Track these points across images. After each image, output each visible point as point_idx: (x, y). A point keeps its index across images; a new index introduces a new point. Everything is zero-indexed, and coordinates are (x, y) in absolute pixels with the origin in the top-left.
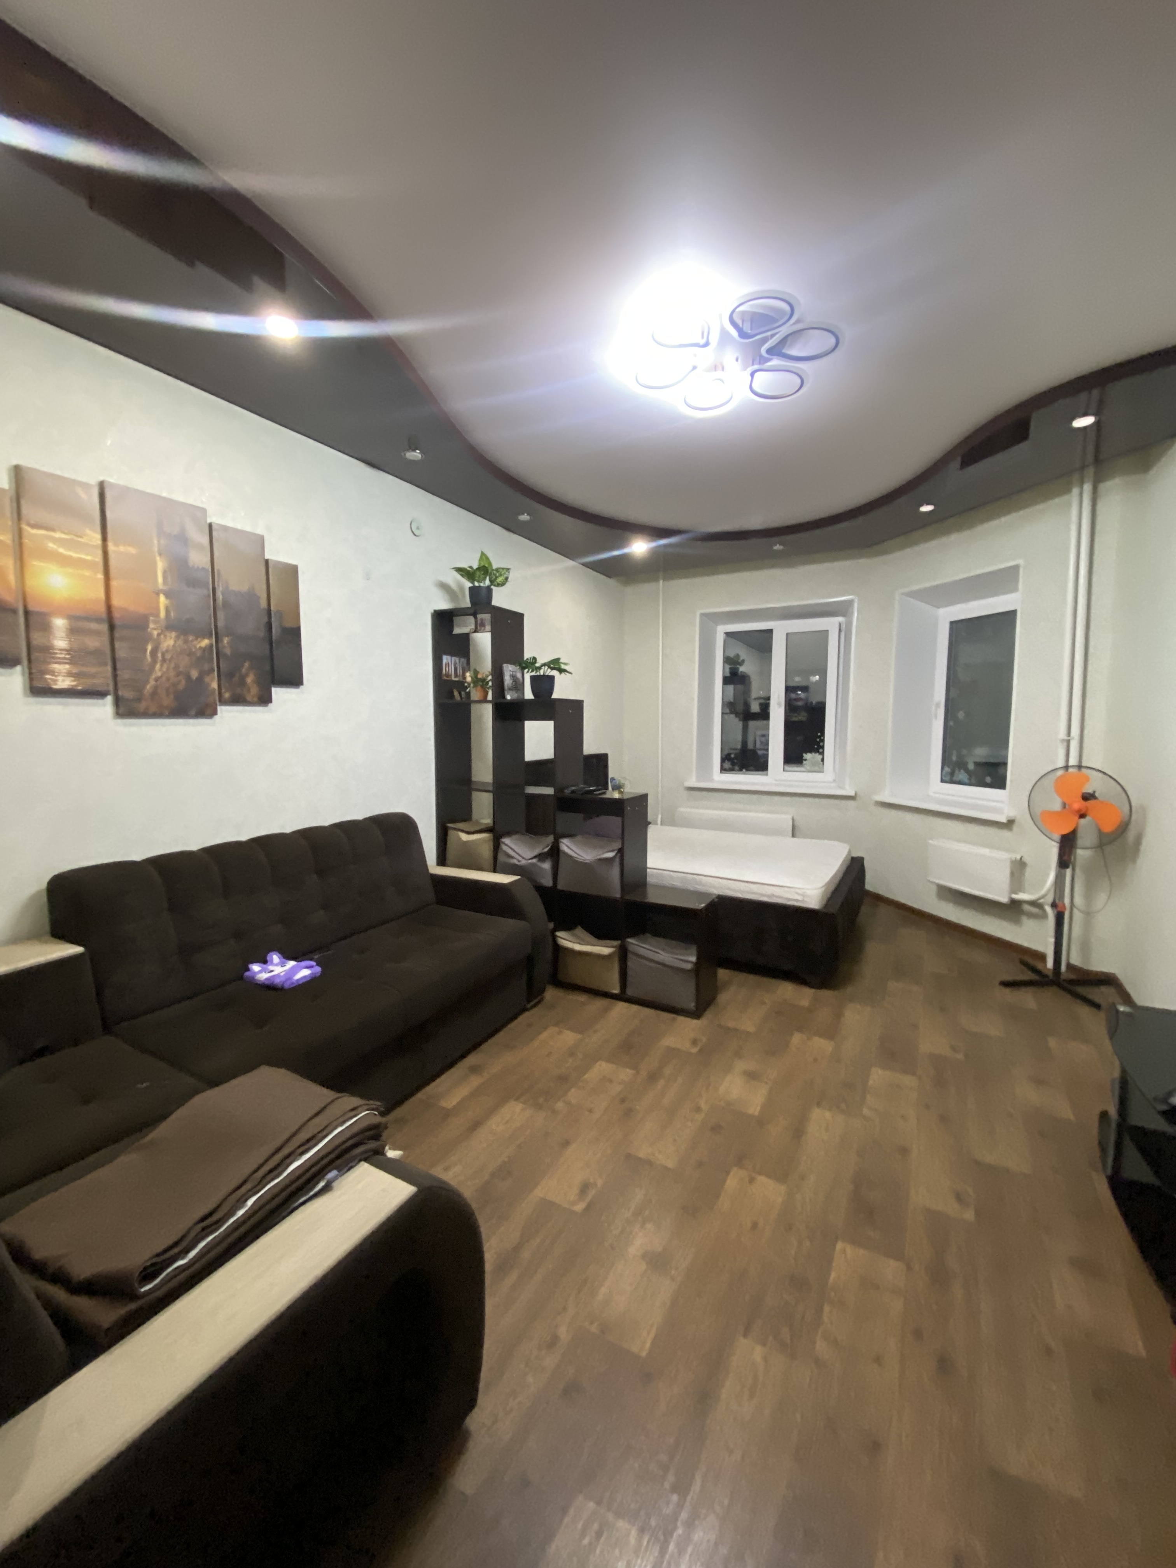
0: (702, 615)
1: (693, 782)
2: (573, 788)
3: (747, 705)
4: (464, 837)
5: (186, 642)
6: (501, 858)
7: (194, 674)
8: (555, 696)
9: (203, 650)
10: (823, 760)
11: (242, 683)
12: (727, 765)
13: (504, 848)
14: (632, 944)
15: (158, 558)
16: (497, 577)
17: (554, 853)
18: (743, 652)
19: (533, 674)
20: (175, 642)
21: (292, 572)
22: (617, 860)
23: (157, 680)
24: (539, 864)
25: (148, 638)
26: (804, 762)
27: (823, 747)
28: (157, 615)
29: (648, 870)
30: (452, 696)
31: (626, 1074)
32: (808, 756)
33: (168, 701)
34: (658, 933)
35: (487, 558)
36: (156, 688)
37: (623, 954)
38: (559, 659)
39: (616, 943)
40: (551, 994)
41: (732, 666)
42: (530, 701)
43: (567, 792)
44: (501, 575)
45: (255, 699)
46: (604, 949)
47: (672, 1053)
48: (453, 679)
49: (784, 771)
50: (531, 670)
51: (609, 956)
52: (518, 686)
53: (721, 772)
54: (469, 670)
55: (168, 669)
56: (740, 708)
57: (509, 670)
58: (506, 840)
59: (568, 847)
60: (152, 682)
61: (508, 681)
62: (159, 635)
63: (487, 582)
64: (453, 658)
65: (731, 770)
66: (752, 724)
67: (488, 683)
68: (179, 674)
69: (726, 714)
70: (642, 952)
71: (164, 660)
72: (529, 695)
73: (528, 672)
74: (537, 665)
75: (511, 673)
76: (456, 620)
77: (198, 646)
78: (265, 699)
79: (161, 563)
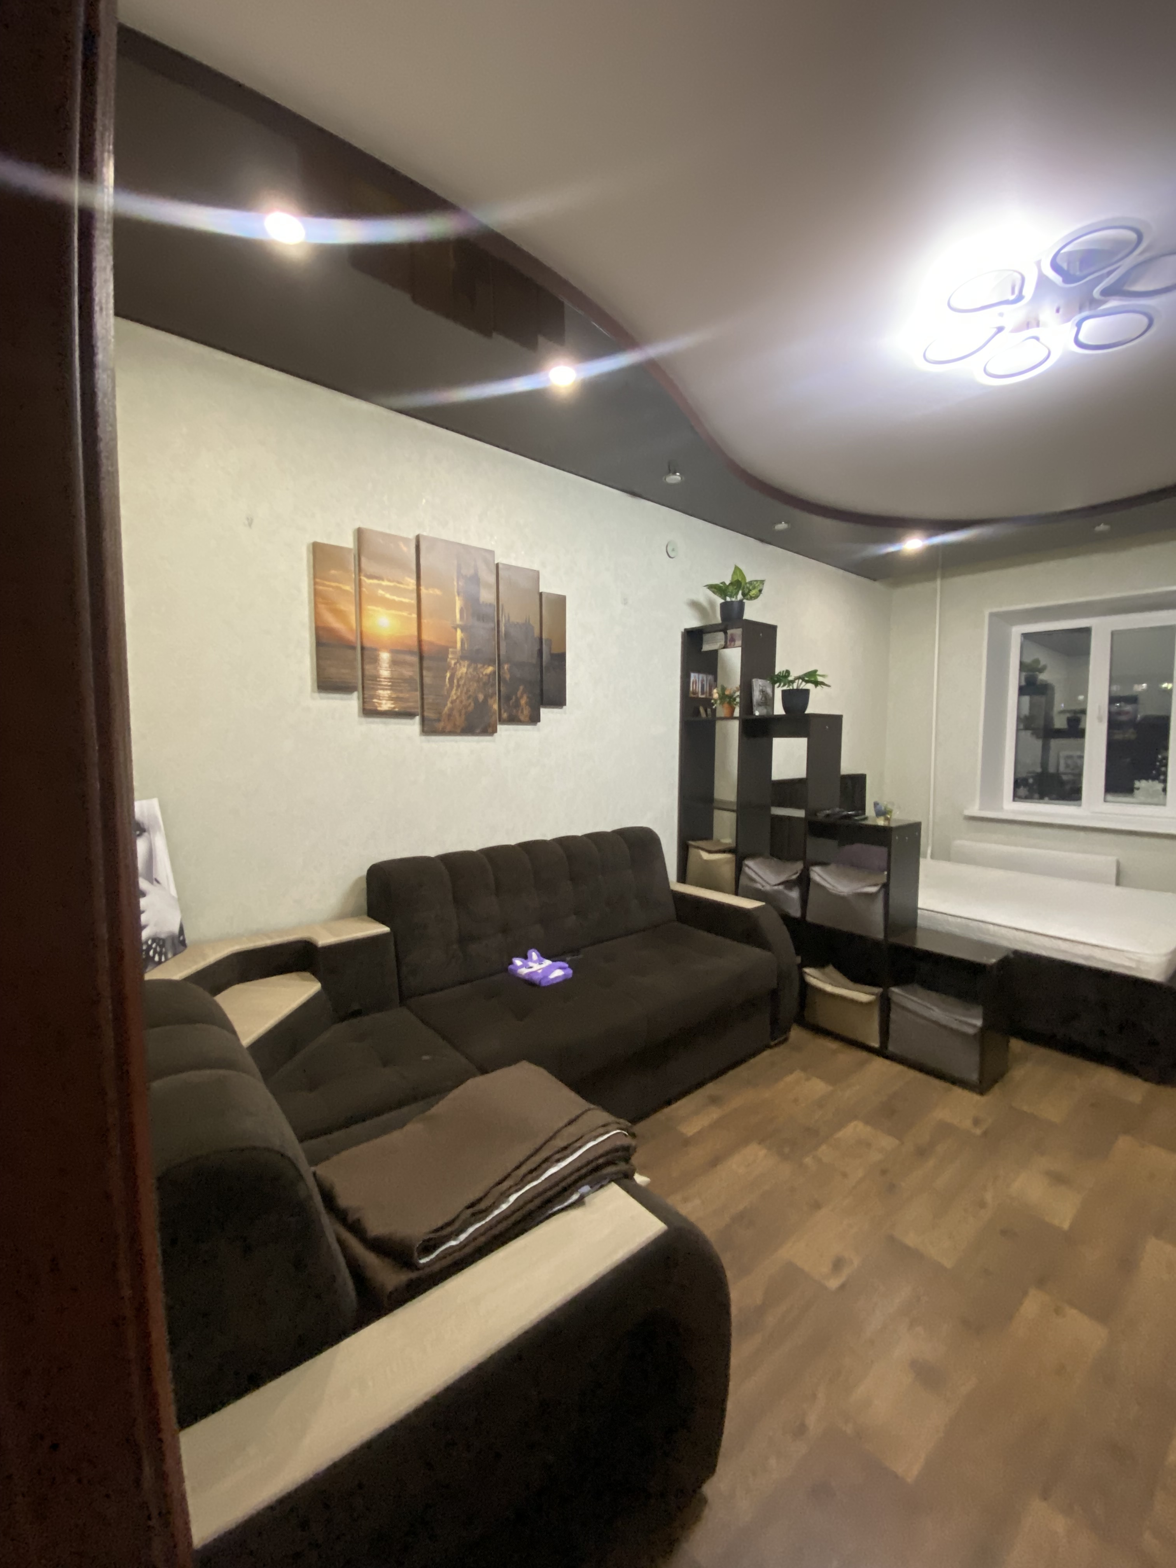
0: (992, 615)
1: (975, 810)
2: (828, 812)
3: (1049, 719)
4: (705, 856)
5: (475, 669)
6: (743, 881)
8: (809, 711)
9: (489, 676)
10: (1165, 790)
11: (517, 705)
12: (1022, 791)
13: (747, 870)
14: (897, 994)
15: (457, 598)
16: (750, 591)
17: (804, 882)
18: (1043, 657)
19: (785, 688)
20: (467, 669)
21: (560, 602)
22: (881, 896)
23: (453, 702)
24: (786, 892)
25: (447, 667)
26: (1136, 792)
27: (1165, 774)
28: (455, 647)
29: (919, 912)
30: (698, 713)
31: (887, 1142)
32: (1142, 784)
33: (460, 721)
34: (930, 985)
35: (741, 571)
36: (451, 709)
37: (885, 1004)
38: (816, 671)
39: (878, 990)
40: (796, 1033)
41: (1031, 673)
42: (779, 718)
43: (821, 816)
44: (754, 588)
45: (527, 719)
46: (862, 995)
47: (945, 1130)
48: (700, 696)
49: (1105, 801)
50: (782, 684)
51: (869, 1004)
52: (768, 701)
53: (1014, 800)
54: (716, 687)
55: (461, 693)
56: (1041, 722)
57: (758, 685)
58: (750, 863)
59: (819, 875)
60: (449, 705)
61: (757, 696)
62: (455, 664)
63: (740, 596)
64: (701, 676)
65: (1028, 798)
66: (1054, 743)
67: (735, 699)
68: (469, 698)
69: (1021, 730)
70: (910, 1005)
71: (458, 686)
72: (779, 709)
73: (779, 686)
74: (790, 678)
75: (761, 688)
76: (706, 637)
77: (484, 673)
78: (535, 719)
79: (459, 602)
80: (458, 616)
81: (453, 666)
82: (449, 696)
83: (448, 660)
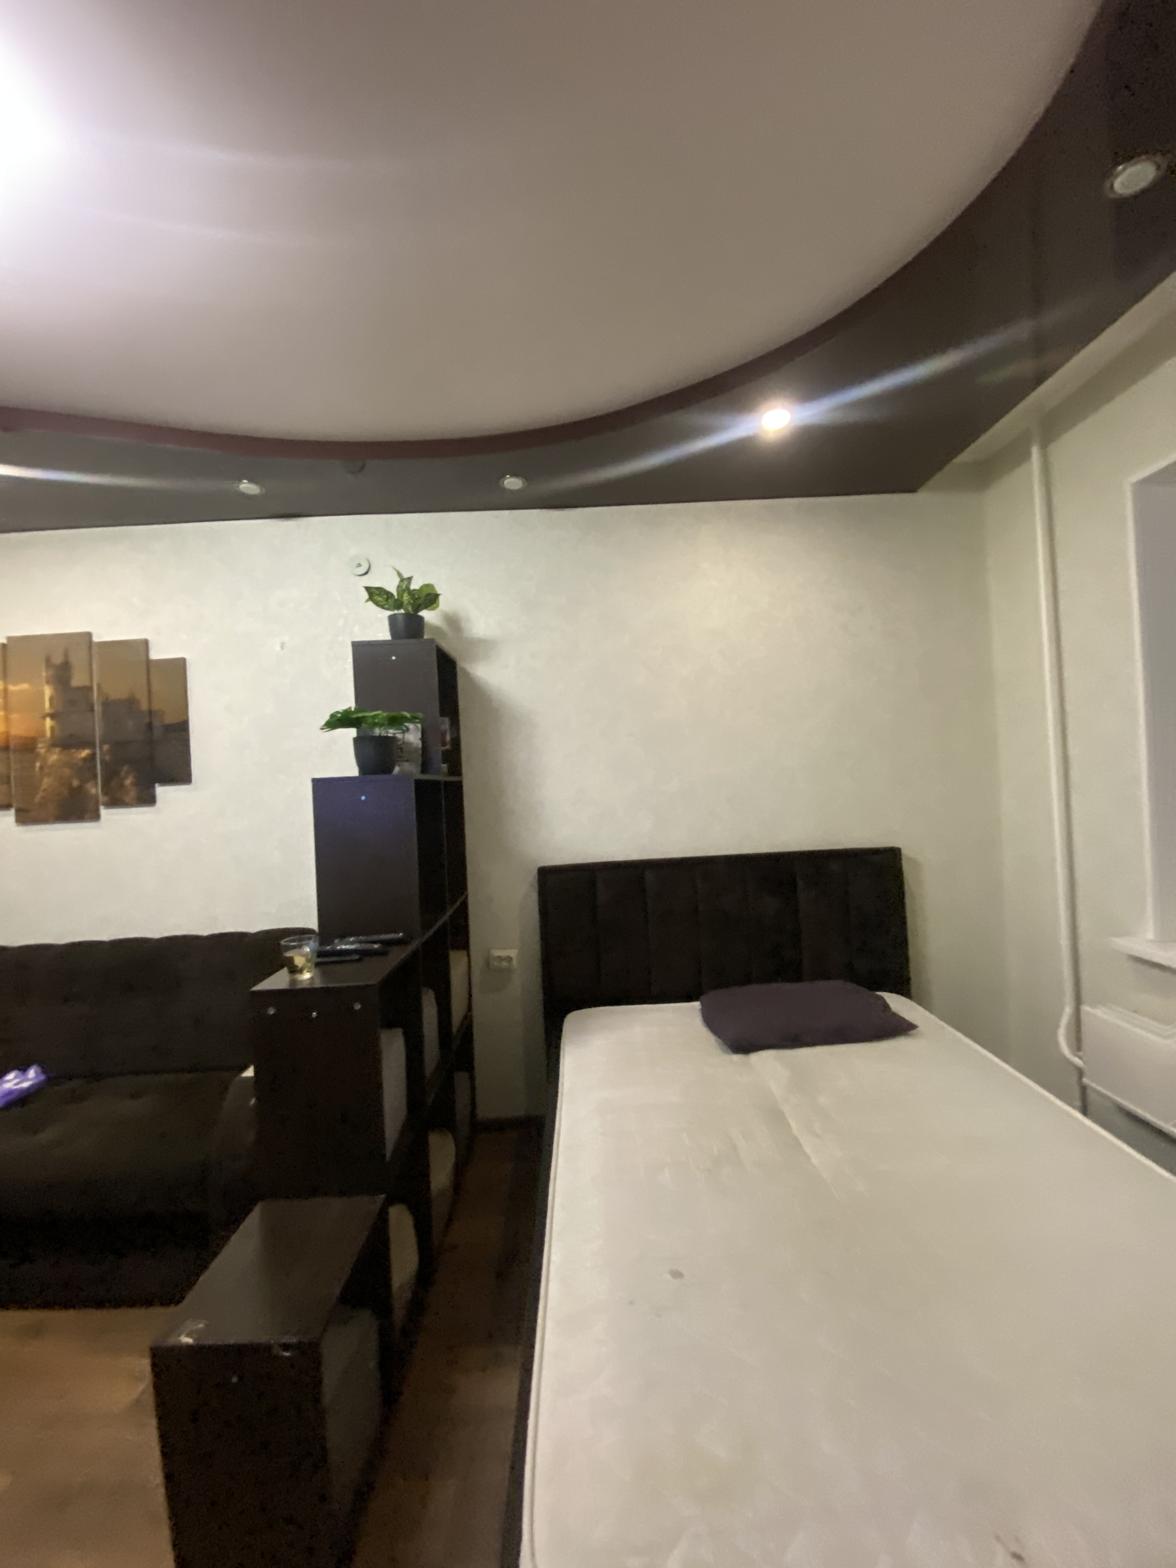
5: (68, 755)
7: (75, 783)
11: (121, 786)
15: (46, 688)
20: (59, 756)
21: (178, 668)
23: (43, 792)
25: (38, 755)
28: (44, 737)
33: (53, 807)
36: (42, 798)
45: (138, 800)
55: (53, 780)
60: (39, 795)
62: (45, 752)
68: (63, 783)
71: (49, 774)
77: (79, 757)
78: (146, 800)
79: (48, 691)
80: (47, 705)
81: (42, 754)
82: (37, 787)
83: (38, 749)
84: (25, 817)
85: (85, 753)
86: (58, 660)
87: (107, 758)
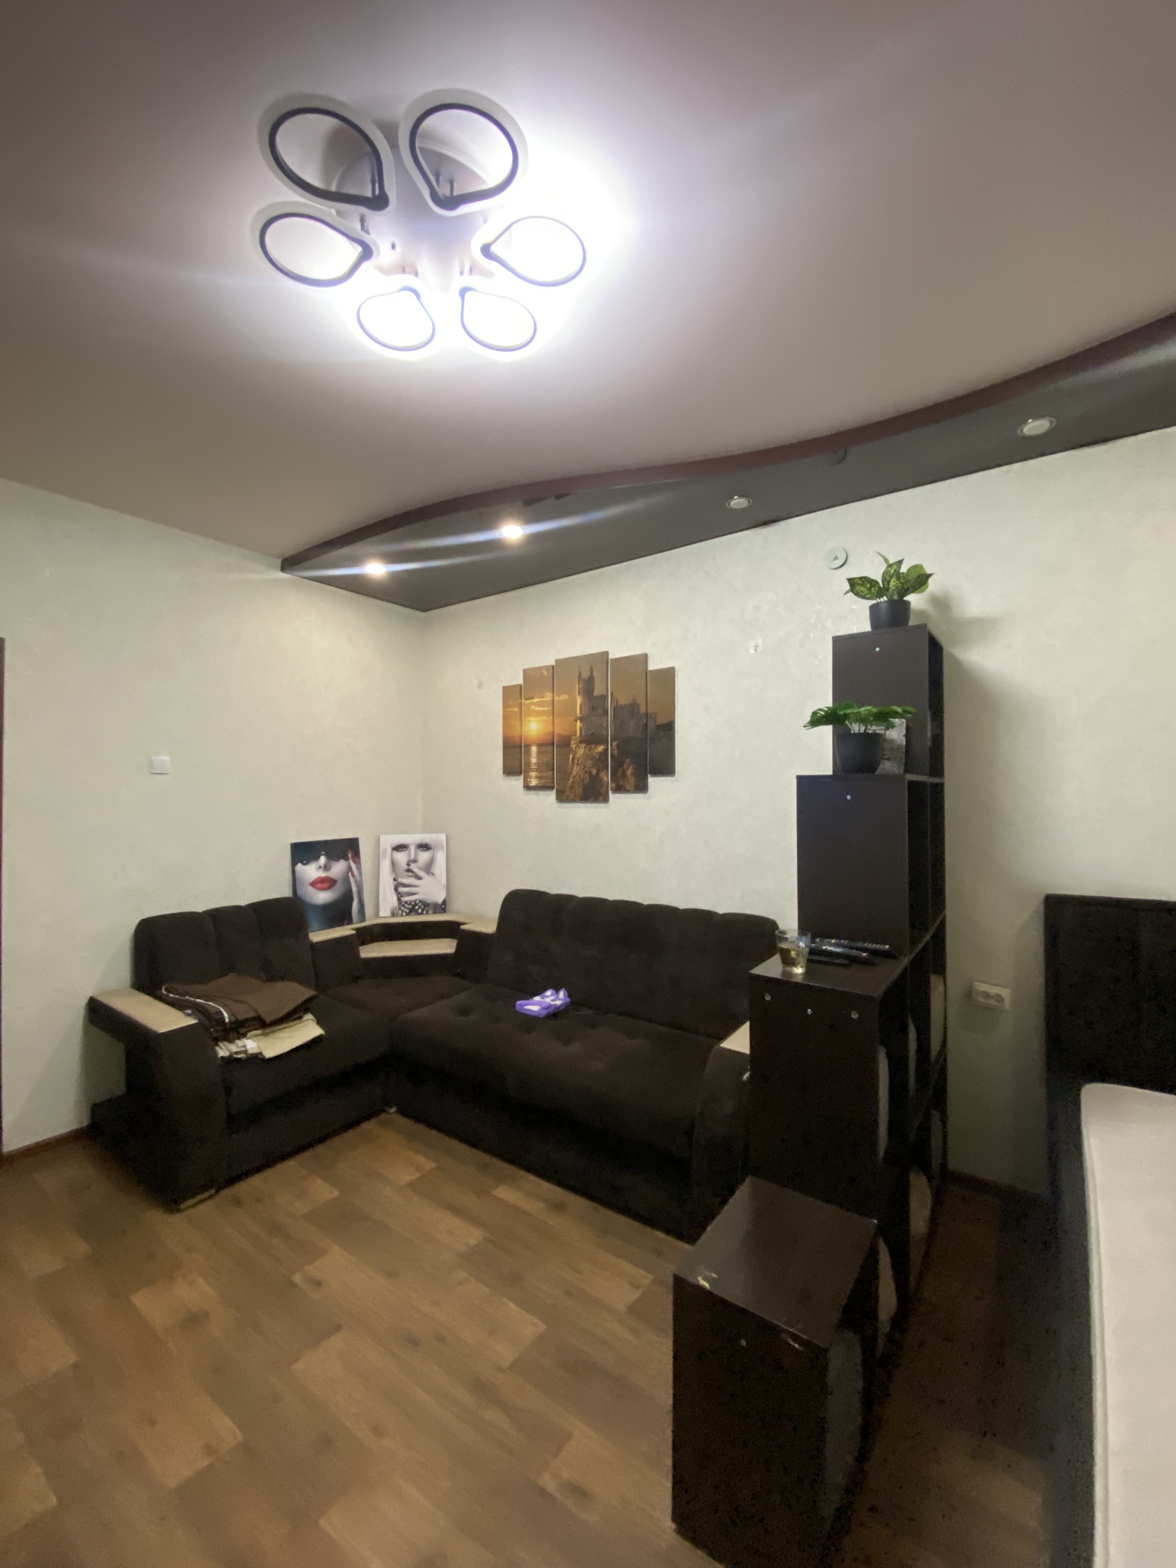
5: (590, 749)
7: (594, 772)
9: (600, 753)
11: (624, 775)
15: (578, 697)
20: (585, 750)
23: (574, 777)
25: (571, 751)
28: (576, 735)
33: (579, 791)
36: (573, 782)
45: (632, 788)
55: (580, 769)
60: (572, 779)
62: (576, 747)
68: (586, 772)
71: (578, 764)
77: (597, 751)
78: (642, 787)
79: (579, 700)
80: (578, 711)
81: (574, 749)
82: (571, 773)
83: (571, 745)
84: (562, 797)
85: (601, 748)
86: (585, 675)
87: (616, 752)
